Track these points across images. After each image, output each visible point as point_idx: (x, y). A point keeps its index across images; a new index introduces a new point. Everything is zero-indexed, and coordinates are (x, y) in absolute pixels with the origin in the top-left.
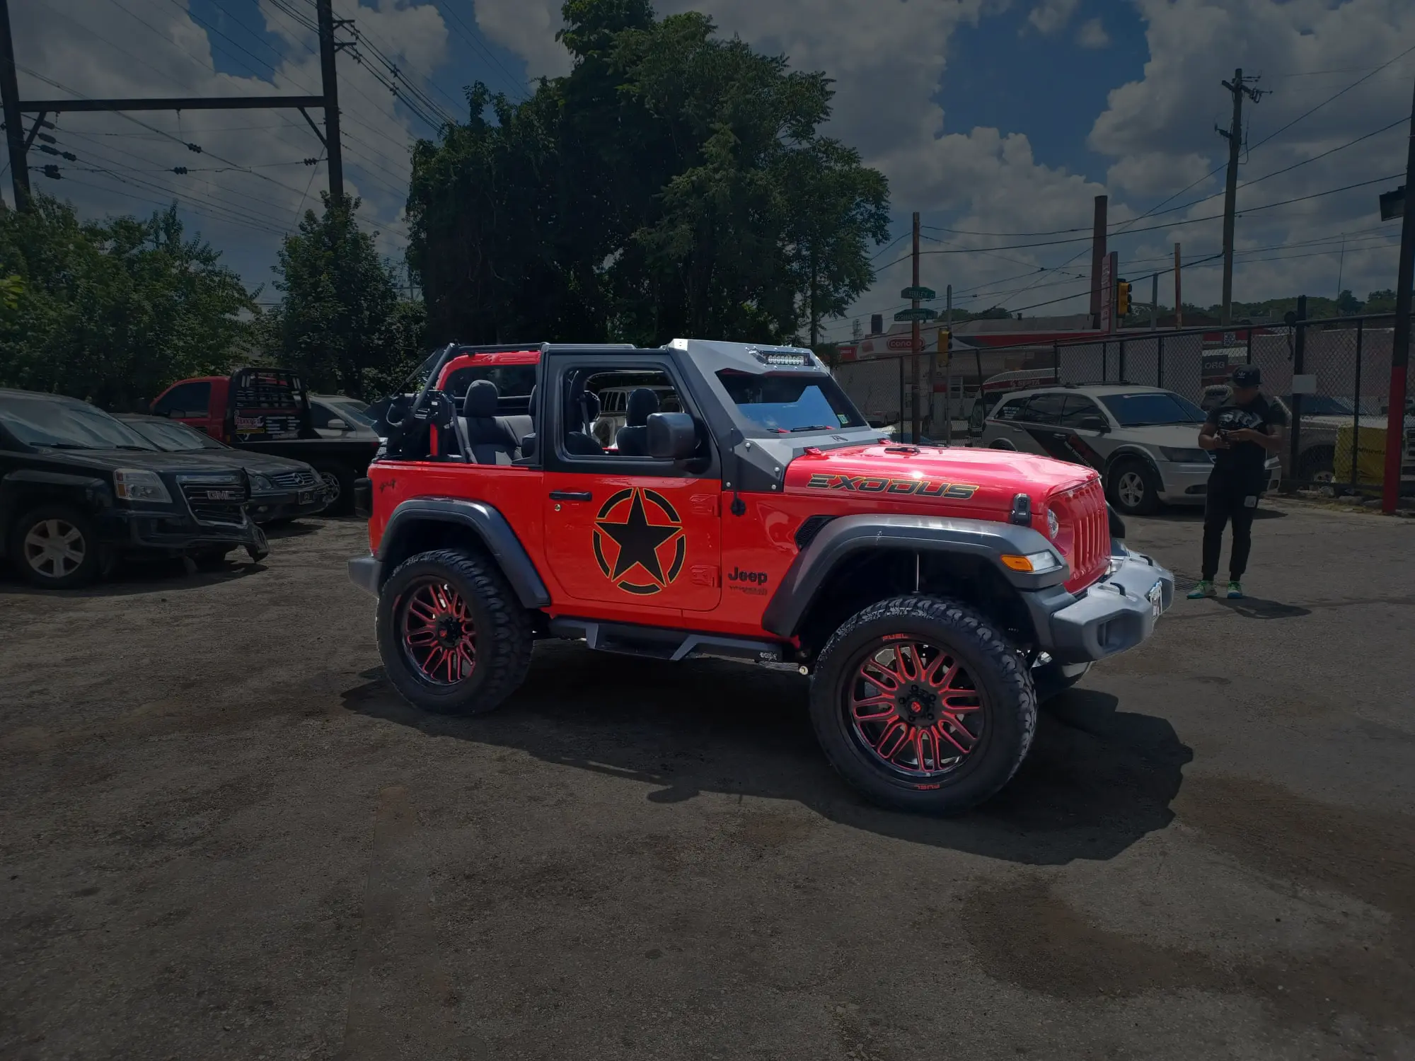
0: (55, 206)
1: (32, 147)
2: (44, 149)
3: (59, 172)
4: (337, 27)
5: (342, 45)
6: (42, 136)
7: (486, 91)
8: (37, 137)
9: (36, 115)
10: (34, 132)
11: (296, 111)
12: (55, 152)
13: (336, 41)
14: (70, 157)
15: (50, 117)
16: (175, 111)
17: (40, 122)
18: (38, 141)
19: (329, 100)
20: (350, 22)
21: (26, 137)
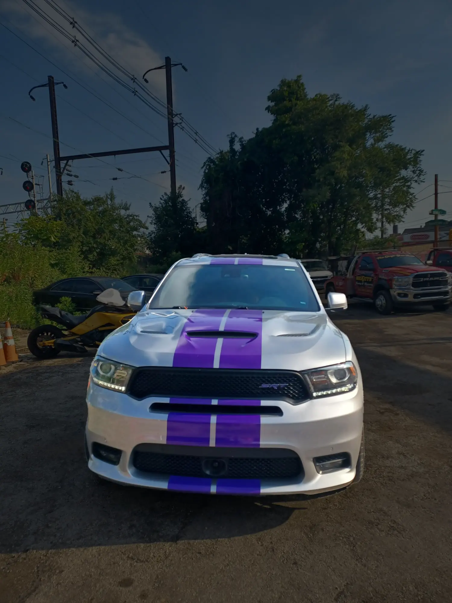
0: (74, 193)
1: (63, 174)
2: (68, 175)
3: (72, 182)
4: (174, 117)
5: (177, 124)
6: (67, 170)
7: (236, 136)
8: (65, 170)
9: (65, 162)
10: (64, 168)
11: (158, 152)
12: (71, 176)
13: (174, 122)
14: (76, 176)
15: (70, 162)
16: (114, 156)
17: (66, 164)
18: (66, 172)
19: (171, 147)
20: (180, 114)
21: (62, 170)
